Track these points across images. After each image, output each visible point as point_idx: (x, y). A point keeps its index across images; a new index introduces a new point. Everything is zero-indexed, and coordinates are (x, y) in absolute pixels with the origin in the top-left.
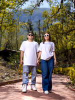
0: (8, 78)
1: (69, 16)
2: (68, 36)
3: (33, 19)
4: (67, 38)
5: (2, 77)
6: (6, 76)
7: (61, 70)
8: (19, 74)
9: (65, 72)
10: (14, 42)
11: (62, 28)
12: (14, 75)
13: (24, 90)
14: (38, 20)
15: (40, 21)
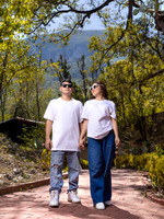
0: (20, 178)
1: (144, 46)
2: (143, 88)
4: (141, 92)
5: (7, 176)
6: (17, 173)
7: (131, 160)
8: (44, 170)
9: (138, 163)
10: (31, 104)
11: (130, 72)
12: (33, 172)
13: (54, 203)
15: (83, 58)
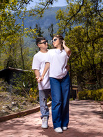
0: (17, 108)
1: (96, 16)
2: (95, 45)
3: (43, 24)
4: (94, 48)
5: (8, 107)
6: (14, 105)
7: (89, 93)
8: (32, 102)
11: (86, 34)
12: (24, 104)
13: (44, 126)
14: (49, 25)
15: (52, 25)
